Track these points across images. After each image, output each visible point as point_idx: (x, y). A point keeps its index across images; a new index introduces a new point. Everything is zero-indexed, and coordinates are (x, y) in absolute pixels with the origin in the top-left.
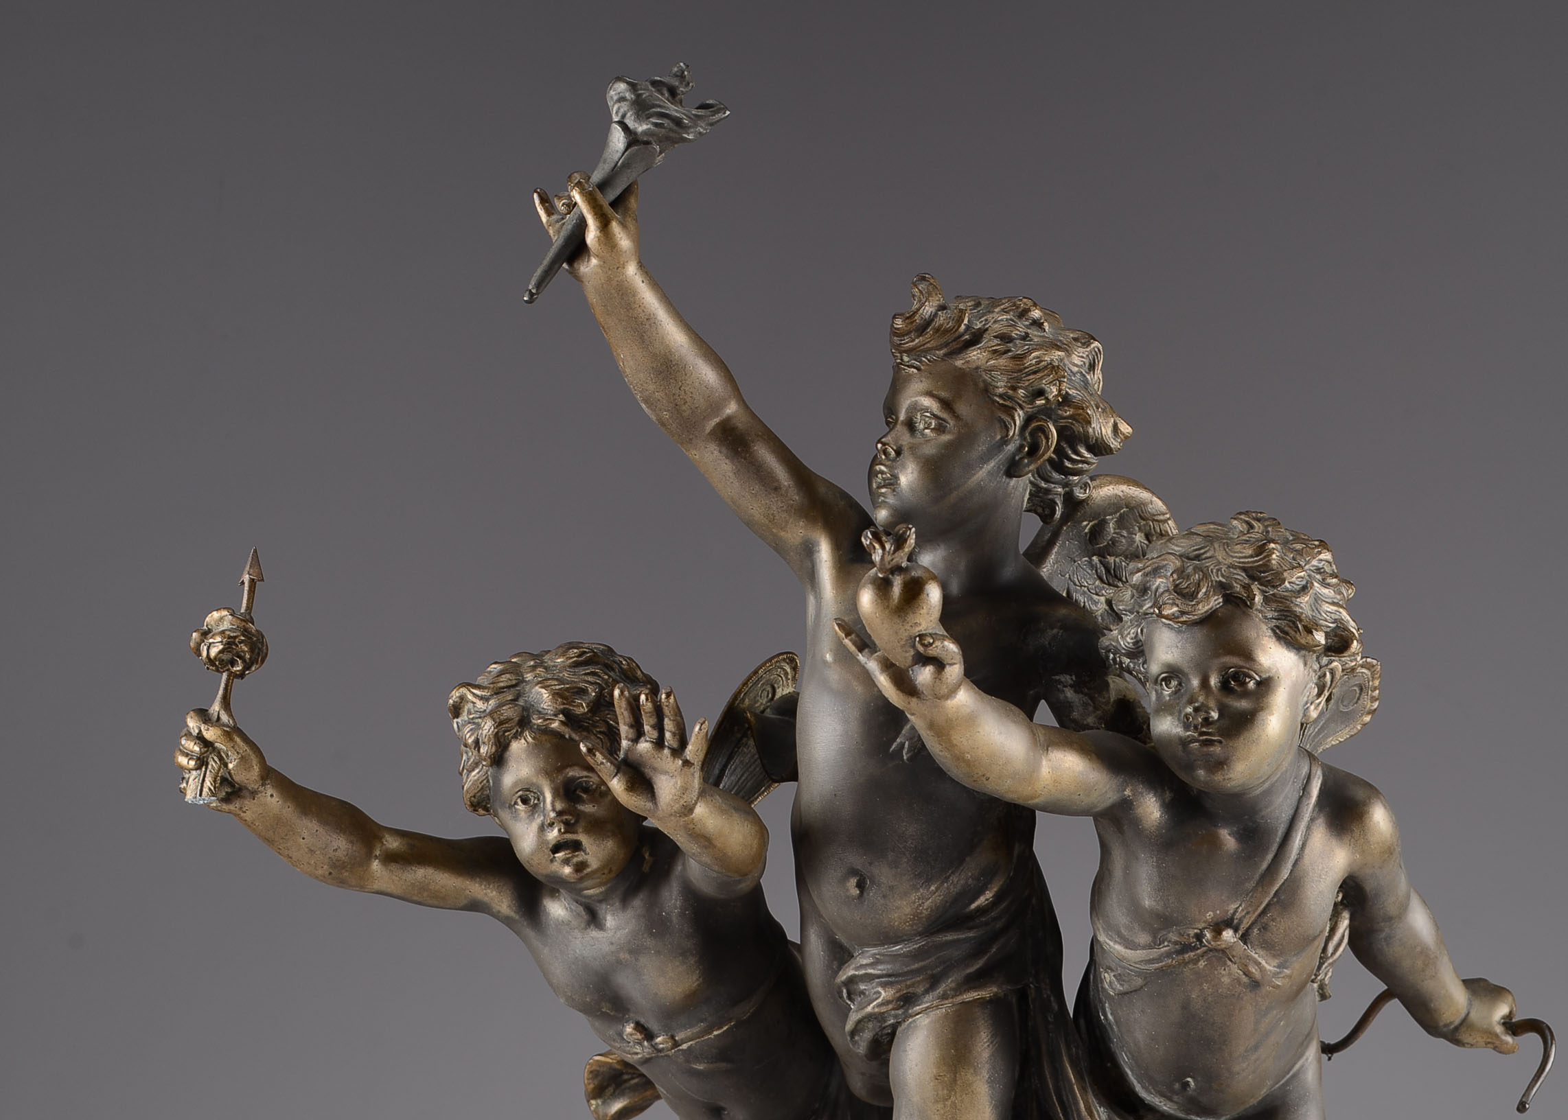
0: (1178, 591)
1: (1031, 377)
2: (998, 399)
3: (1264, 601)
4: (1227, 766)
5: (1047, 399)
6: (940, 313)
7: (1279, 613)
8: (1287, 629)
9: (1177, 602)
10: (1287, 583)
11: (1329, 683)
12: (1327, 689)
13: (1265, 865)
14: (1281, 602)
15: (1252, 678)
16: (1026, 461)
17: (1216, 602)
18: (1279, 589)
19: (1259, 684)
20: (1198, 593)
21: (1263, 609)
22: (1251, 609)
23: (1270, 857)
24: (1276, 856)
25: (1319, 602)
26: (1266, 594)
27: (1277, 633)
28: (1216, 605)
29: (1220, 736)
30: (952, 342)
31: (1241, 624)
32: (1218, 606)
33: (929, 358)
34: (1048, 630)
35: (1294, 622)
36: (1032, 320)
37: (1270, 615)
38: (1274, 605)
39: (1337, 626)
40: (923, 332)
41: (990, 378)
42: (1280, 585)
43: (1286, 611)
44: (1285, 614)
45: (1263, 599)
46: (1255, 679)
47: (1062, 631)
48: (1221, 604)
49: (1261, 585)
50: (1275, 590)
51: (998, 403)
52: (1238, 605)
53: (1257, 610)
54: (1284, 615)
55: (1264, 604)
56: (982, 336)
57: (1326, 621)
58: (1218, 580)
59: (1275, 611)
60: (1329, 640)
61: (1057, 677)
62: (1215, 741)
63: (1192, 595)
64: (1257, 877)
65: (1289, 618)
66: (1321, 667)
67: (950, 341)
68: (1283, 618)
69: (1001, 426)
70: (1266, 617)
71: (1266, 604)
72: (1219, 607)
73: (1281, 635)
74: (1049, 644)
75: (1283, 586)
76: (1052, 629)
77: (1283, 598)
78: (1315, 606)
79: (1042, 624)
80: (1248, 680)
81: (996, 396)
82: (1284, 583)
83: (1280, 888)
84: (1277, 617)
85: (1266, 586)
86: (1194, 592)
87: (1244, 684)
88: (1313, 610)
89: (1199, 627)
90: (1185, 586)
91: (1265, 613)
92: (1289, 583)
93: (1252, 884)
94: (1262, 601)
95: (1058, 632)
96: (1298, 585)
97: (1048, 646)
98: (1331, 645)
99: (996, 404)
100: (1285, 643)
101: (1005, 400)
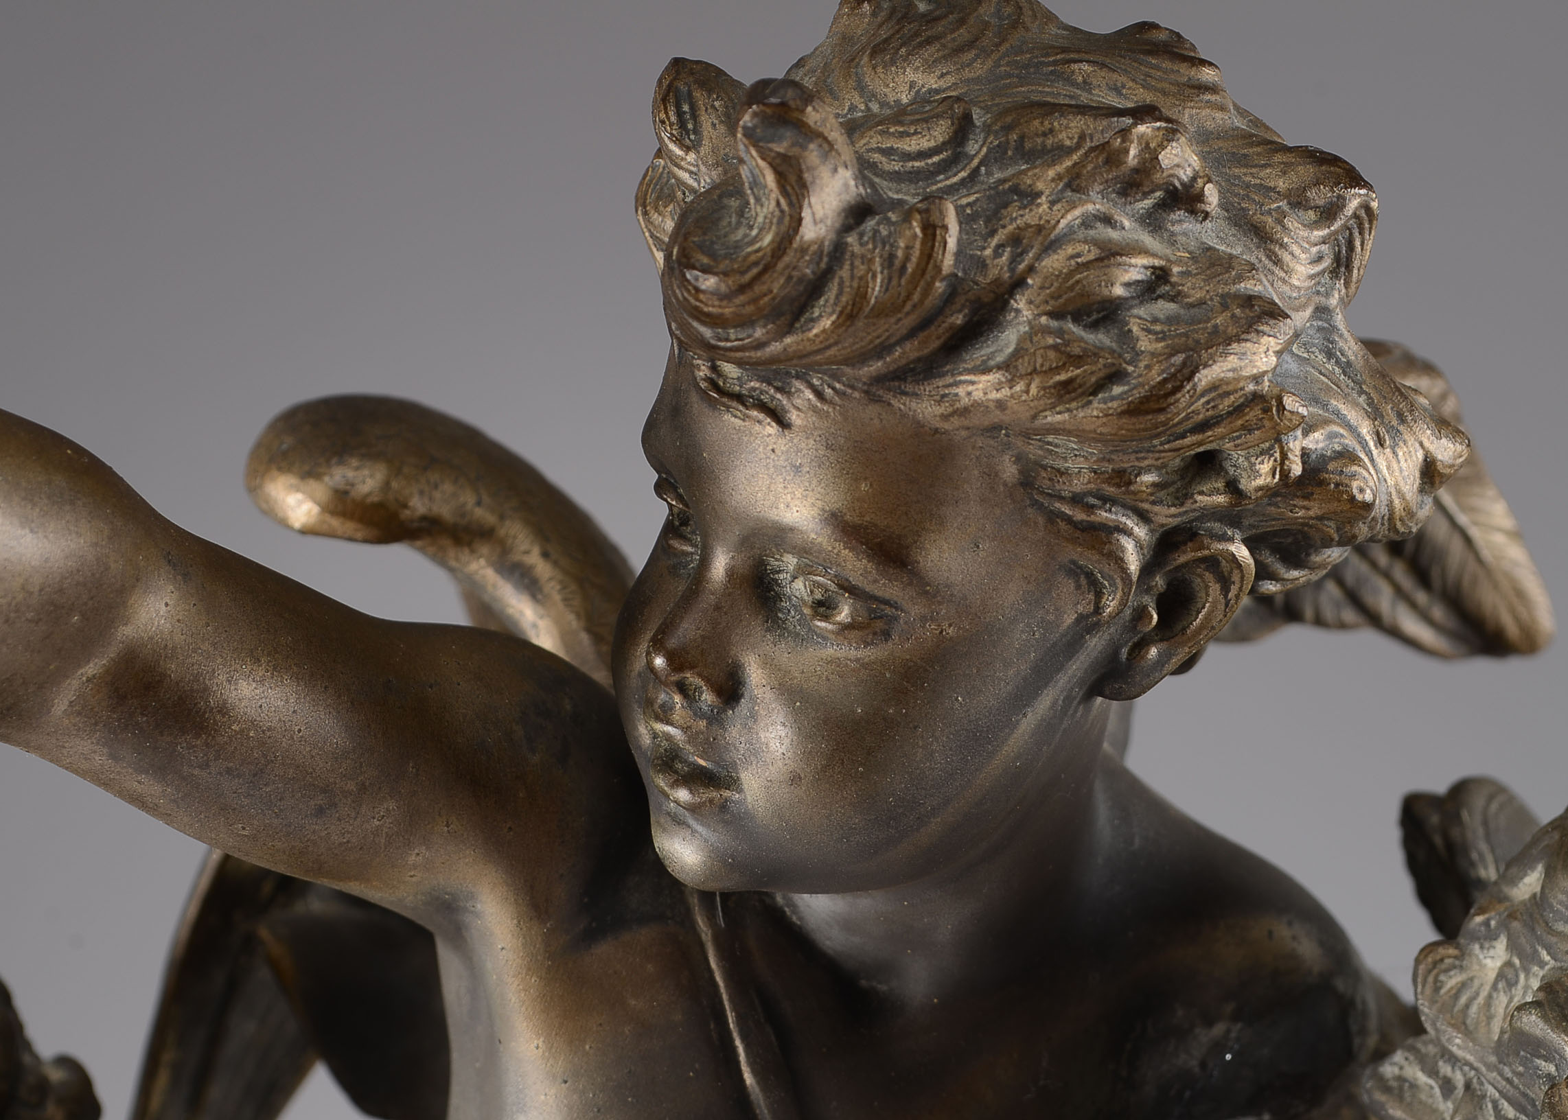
1: (1189, 440)
2: (1067, 510)
5: (1232, 487)
6: (851, 239)
16: (1153, 652)
30: (900, 342)
33: (816, 382)
34: (1197, 1030)
36: (1167, 191)
40: (797, 316)
41: (1041, 448)
51: (1069, 520)
56: (1006, 303)
67: (892, 340)
69: (1078, 587)
74: (1203, 1065)
76: (1209, 1023)
79: (1180, 1013)
81: (1061, 498)
95: (1228, 1031)
97: (1197, 1070)
99: (1062, 525)
101: (1090, 508)
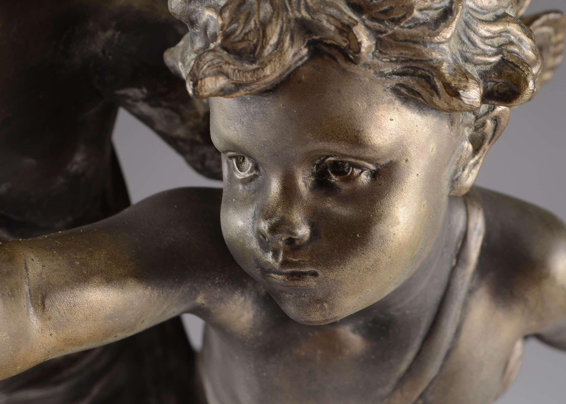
0: (229, 47)
3: (376, 48)
4: (329, 304)
7: (404, 65)
8: (418, 88)
9: (228, 69)
10: (416, 13)
11: (490, 134)
12: (487, 141)
13: (404, 367)
14: (407, 48)
15: (362, 168)
17: (297, 58)
18: (402, 24)
19: (374, 175)
20: (263, 48)
21: (376, 60)
22: (356, 64)
23: (410, 356)
24: (419, 354)
25: (473, 26)
26: (382, 36)
27: (402, 94)
28: (296, 62)
29: (312, 265)
31: (339, 91)
32: (300, 63)
35: (429, 77)
37: (388, 70)
38: (395, 53)
39: (502, 58)
42: (404, 17)
43: (415, 61)
44: (414, 65)
45: (376, 45)
46: (368, 168)
47: (119, 33)
48: (306, 58)
49: (373, 19)
50: (396, 28)
52: (335, 60)
53: (365, 65)
54: (411, 67)
55: (377, 54)
57: (484, 54)
58: (299, 16)
59: (396, 62)
60: (489, 84)
61: (122, 92)
62: (305, 274)
63: (253, 52)
64: (393, 381)
65: (420, 72)
66: (477, 118)
68: (412, 71)
70: (382, 74)
71: (380, 52)
72: (302, 65)
73: (409, 95)
75: (410, 18)
77: (410, 41)
78: (466, 35)
80: (357, 171)
82: (412, 12)
83: (427, 389)
84: (401, 71)
85: (381, 21)
86: (256, 46)
87: (351, 179)
88: (463, 42)
89: (271, 98)
90: (240, 38)
91: (379, 67)
92: (420, 10)
93: (388, 389)
94: (373, 49)
96: (436, 9)
98: (492, 89)
100: (417, 105)
